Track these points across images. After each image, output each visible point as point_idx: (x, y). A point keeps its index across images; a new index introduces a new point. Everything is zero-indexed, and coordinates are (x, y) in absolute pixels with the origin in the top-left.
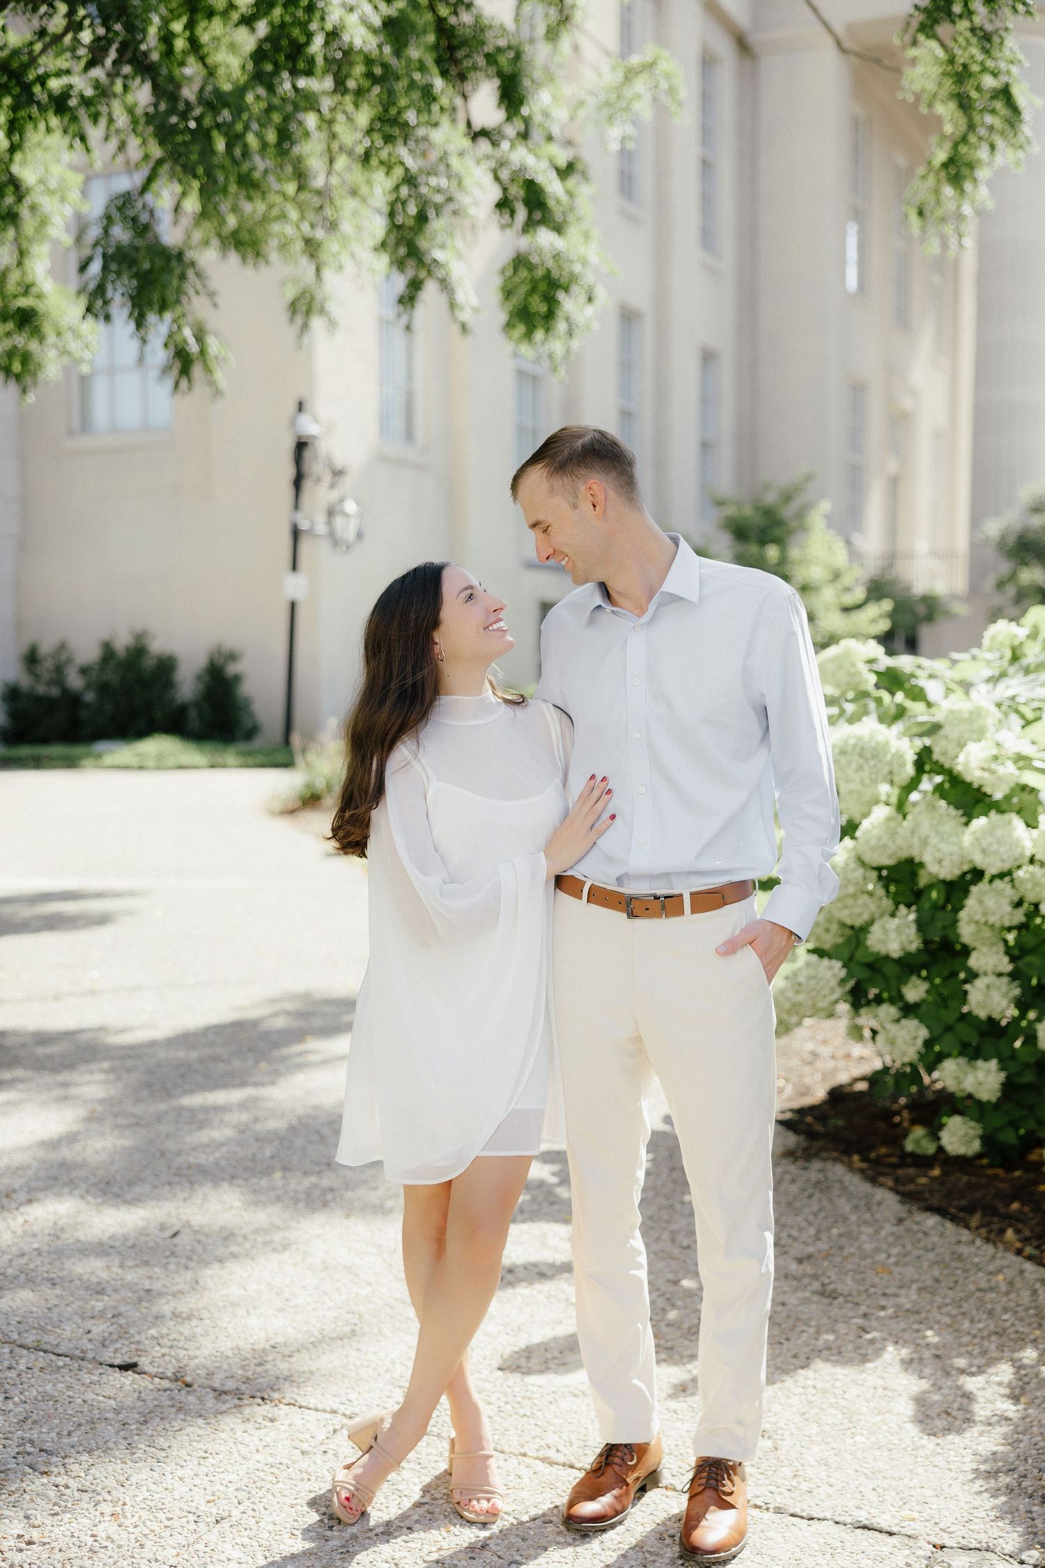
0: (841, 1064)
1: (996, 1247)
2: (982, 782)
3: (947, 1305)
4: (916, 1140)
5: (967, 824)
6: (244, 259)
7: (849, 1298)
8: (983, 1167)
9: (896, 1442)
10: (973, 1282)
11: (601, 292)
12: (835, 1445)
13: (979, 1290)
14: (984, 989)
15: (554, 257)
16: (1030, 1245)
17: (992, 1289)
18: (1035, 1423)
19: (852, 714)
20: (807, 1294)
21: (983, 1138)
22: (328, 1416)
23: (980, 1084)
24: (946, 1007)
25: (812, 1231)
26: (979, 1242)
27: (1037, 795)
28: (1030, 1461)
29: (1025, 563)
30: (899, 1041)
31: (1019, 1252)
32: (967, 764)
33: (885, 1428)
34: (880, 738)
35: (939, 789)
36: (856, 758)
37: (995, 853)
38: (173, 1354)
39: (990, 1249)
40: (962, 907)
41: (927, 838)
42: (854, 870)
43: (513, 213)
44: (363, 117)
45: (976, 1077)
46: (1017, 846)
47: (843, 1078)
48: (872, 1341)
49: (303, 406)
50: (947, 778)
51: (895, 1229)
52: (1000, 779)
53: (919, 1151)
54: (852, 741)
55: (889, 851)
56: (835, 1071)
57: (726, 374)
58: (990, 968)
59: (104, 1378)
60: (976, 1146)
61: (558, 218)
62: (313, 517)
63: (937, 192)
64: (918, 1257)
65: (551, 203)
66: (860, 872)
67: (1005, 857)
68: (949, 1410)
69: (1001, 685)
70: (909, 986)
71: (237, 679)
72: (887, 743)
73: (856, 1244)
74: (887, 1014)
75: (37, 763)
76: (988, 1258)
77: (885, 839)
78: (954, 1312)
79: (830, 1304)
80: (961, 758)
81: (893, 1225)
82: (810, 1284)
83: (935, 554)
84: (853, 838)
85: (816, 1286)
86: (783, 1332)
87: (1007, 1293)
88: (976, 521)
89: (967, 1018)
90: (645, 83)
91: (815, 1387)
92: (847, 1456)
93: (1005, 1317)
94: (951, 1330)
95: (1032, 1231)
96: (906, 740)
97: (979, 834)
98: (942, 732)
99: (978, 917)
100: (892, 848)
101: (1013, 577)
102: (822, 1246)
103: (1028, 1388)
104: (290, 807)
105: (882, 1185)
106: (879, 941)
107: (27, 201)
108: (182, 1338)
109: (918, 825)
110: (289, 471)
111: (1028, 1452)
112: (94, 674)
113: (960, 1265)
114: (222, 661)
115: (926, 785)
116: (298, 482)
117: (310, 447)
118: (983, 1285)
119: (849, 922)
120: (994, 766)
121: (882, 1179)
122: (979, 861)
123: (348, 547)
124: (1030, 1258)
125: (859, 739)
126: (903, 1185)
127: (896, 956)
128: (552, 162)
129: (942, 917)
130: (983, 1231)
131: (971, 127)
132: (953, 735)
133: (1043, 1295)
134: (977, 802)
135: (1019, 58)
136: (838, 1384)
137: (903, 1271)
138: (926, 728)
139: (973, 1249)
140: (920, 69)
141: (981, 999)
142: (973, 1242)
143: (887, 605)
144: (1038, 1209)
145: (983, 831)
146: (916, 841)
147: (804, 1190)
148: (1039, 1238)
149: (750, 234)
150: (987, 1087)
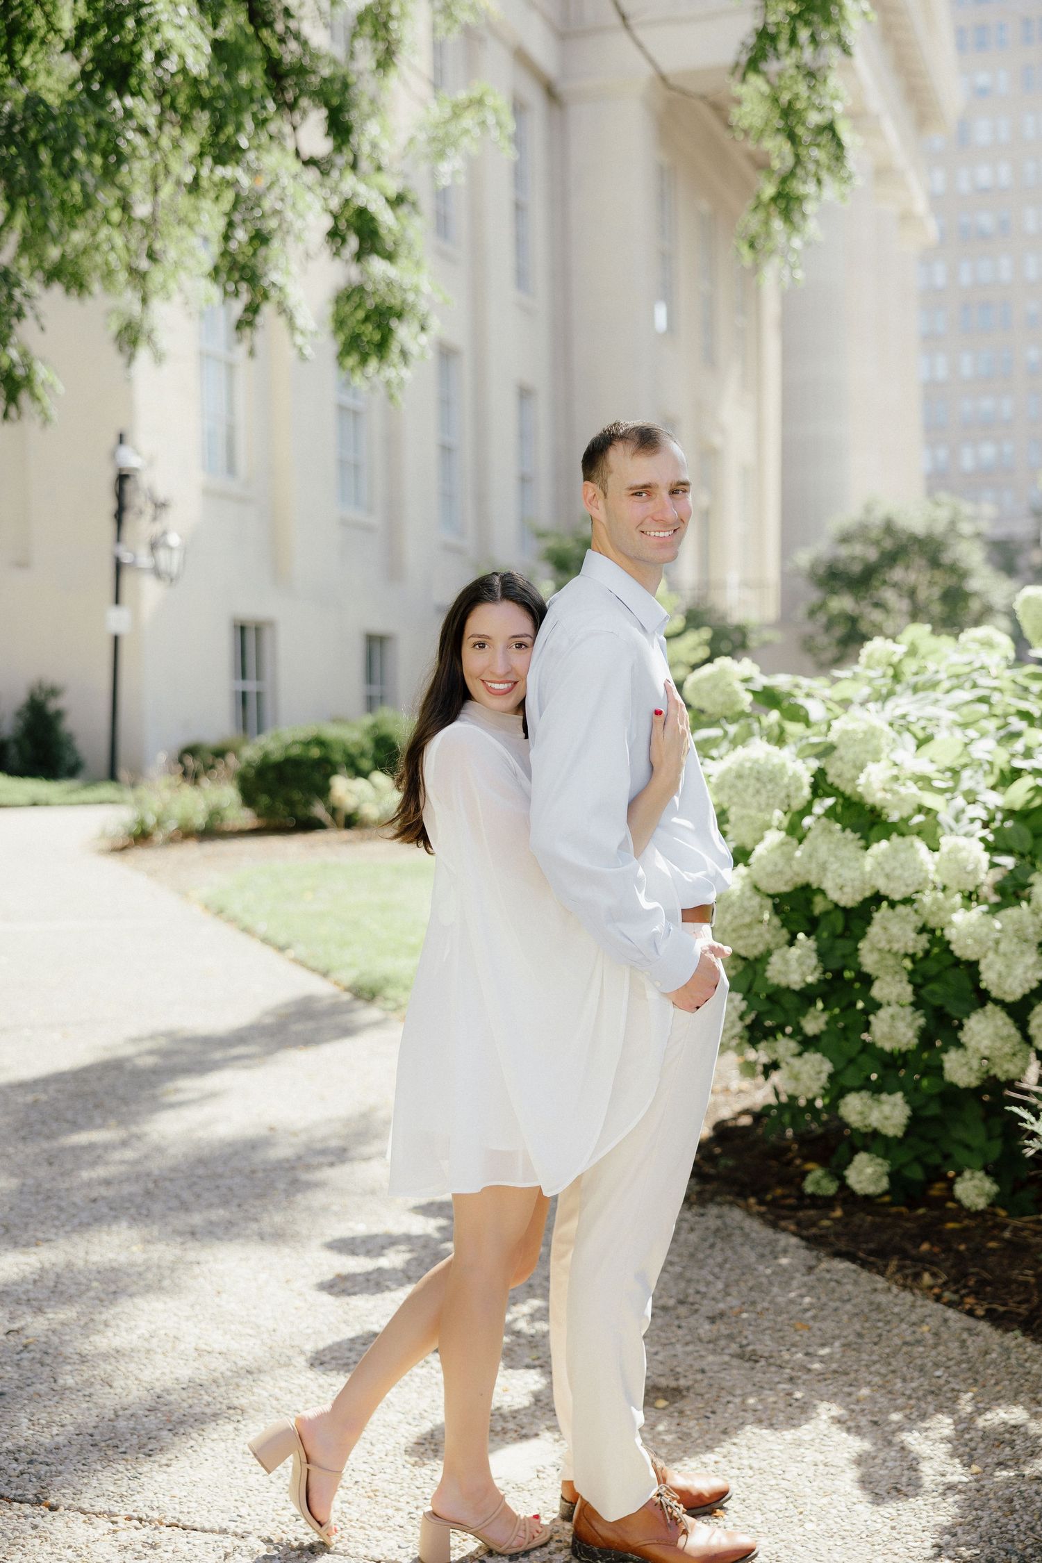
0: (721, 1098)
1: (914, 1294)
2: (884, 804)
3: (875, 1363)
4: (817, 1181)
5: (867, 848)
6: (67, 290)
7: (771, 1361)
8: (884, 1204)
9: (848, 1528)
10: (897, 1335)
11: (435, 323)
12: (782, 1536)
13: (906, 1343)
14: (889, 1020)
15: (388, 285)
16: (948, 1290)
17: (918, 1342)
18: (991, 1496)
19: (735, 737)
20: (727, 1358)
21: (891, 1176)
22: (217, 1537)
23: (886, 1118)
24: (847, 1039)
25: (720, 1285)
26: (895, 1289)
27: (935, 817)
28: (994, 1542)
29: (833, 592)
30: (804, 1076)
31: (938, 1299)
32: (866, 785)
33: (834, 1511)
34: (776, 761)
35: (830, 813)
36: (753, 781)
37: (900, 877)
38: (32, 1471)
39: (907, 1297)
40: (863, 935)
41: (825, 863)
42: (750, 898)
43: (344, 241)
44: (191, 146)
45: (881, 1112)
46: (921, 870)
47: (726, 1113)
49: (124, 438)
50: (841, 801)
51: (806, 1279)
52: (902, 800)
53: (820, 1192)
54: (748, 765)
55: (787, 877)
56: (715, 1106)
57: (542, 410)
58: (893, 998)
60: (885, 1184)
61: (389, 245)
62: (136, 552)
63: (767, 224)
64: (836, 1310)
65: (383, 232)
66: (756, 901)
67: (909, 882)
68: (899, 1486)
69: (890, 704)
70: (809, 1017)
71: (59, 715)
72: (784, 765)
73: (768, 1298)
74: (787, 1049)
76: (907, 1307)
77: (781, 864)
78: (883, 1371)
79: (753, 1369)
80: (862, 779)
81: (803, 1275)
82: (728, 1346)
83: (745, 584)
84: (747, 865)
85: (734, 1348)
86: (707, 1403)
87: (935, 1346)
88: (786, 550)
89: (867, 1048)
90: (472, 119)
91: (751, 1468)
92: (798, 1547)
93: (938, 1373)
94: (883, 1391)
95: (948, 1275)
96: (800, 761)
97: (880, 859)
98: (836, 754)
99: (883, 945)
100: (789, 874)
101: (822, 606)
102: (733, 1301)
103: (976, 1454)
104: (120, 844)
105: (784, 1230)
106: (780, 972)
108: (42, 1450)
109: (815, 850)
110: (110, 505)
111: (990, 1531)
113: (881, 1316)
114: (42, 697)
115: (818, 808)
116: (120, 514)
117: (132, 479)
118: (909, 1338)
119: (743, 953)
120: (896, 787)
121: (783, 1223)
122: (883, 886)
123: (172, 580)
124: (950, 1304)
125: (756, 761)
126: (807, 1228)
127: (797, 987)
128: (382, 193)
129: (843, 946)
130: (898, 1276)
131: (798, 160)
132: (849, 756)
133: (974, 1345)
134: (873, 824)
135: (843, 93)
136: (775, 1462)
137: (823, 1326)
138: (820, 749)
139: (891, 1297)
140: (747, 107)
141: (886, 1029)
142: (889, 1290)
143: (706, 634)
144: (948, 1249)
145: (884, 854)
146: (814, 865)
147: (704, 1240)
148: (956, 1281)
149: (562, 275)
150: (894, 1121)
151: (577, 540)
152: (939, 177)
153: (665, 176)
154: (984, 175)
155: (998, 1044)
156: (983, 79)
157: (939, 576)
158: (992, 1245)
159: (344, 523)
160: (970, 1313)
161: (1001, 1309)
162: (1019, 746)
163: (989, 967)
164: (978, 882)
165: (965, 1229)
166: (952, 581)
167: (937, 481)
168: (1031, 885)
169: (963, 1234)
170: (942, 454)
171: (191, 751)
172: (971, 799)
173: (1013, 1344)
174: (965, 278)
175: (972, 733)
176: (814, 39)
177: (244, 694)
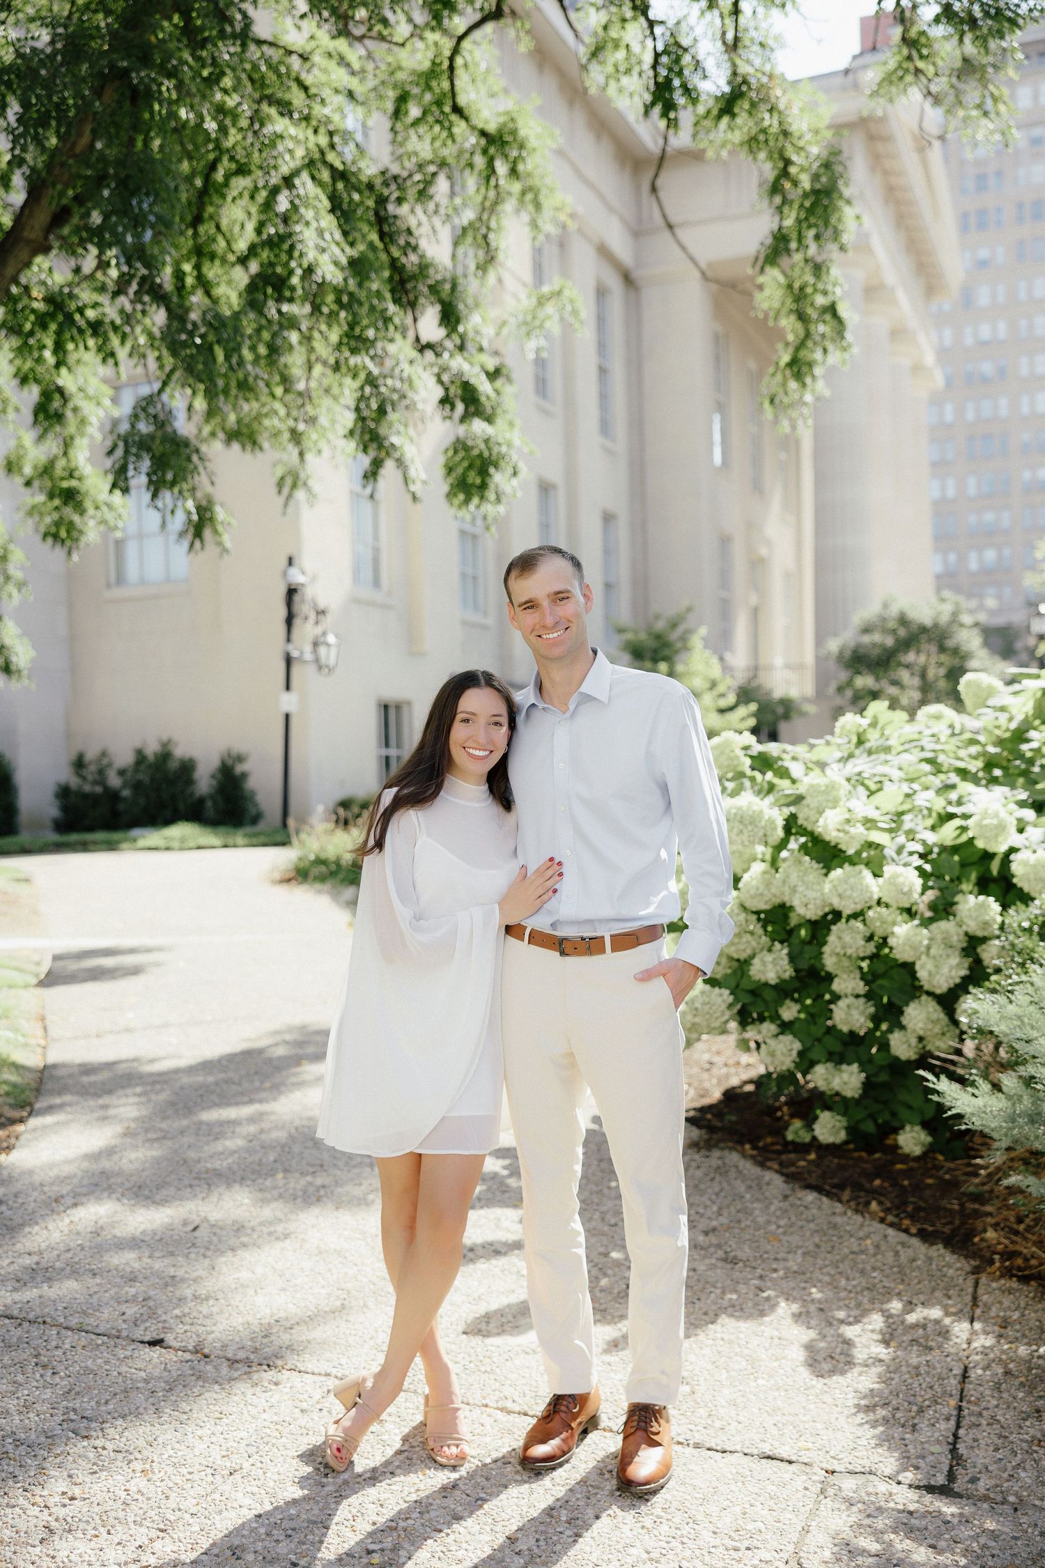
0: (733, 1070)
1: (863, 1217)
2: (838, 841)
3: (827, 1266)
4: (795, 1131)
5: (826, 875)
6: (244, 447)
7: (748, 1263)
8: (850, 1151)
9: (791, 1383)
10: (847, 1247)
11: (523, 468)
12: (741, 1388)
13: (853, 1253)
14: (846, 1008)
15: (486, 441)
16: (891, 1214)
17: (862, 1252)
18: (904, 1363)
19: (733, 790)
20: (713, 1261)
21: (848, 1128)
22: (323, 1378)
23: (845, 1083)
24: (815, 1023)
25: (715, 1208)
26: (849, 1213)
27: (882, 851)
28: (901, 1396)
29: (859, 672)
30: (778, 1053)
31: (882, 1220)
32: (826, 826)
33: (782, 1372)
34: (755, 808)
35: (803, 848)
37: (849, 897)
38: (194, 1330)
39: (859, 1218)
40: (825, 943)
41: (795, 886)
42: (738, 915)
43: (452, 407)
44: (334, 337)
45: (841, 1078)
46: (867, 891)
47: (734, 1082)
48: (768, 1299)
49: (293, 561)
50: (810, 838)
51: (782, 1204)
52: (852, 838)
53: (798, 1140)
54: (734, 811)
55: (766, 899)
56: (727, 1076)
57: (622, 531)
58: (849, 991)
59: (136, 1353)
60: (842, 1136)
61: (489, 411)
62: (302, 647)
63: (784, 384)
64: (802, 1227)
65: (483, 399)
66: (742, 916)
67: (857, 900)
68: (833, 1355)
69: (850, 764)
70: (784, 1007)
71: (244, 776)
72: (761, 812)
73: (751, 1218)
74: (769, 1031)
75: (84, 847)
76: (858, 1226)
77: (762, 889)
78: (833, 1272)
79: (733, 1269)
80: (821, 822)
81: (780, 1201)
82: (715, 1252)
83: (788, 666)
85: (720, 1253)
86: (696, 1294)
87: (875, 1255)
88: (819, 641)
89: (831, 1030)
90: (554, 307)
91: (722, 1339)
92: (752, 1397)
93: (874, 1274)
94: (831, 1287)
95: (892, 1203)
96: (777, 809)
97: (836, 883)
98: (804, 802)
99: (838, 950)
100: (768, 896)
101: (850, 683)
102: (724, 1220)
103: (896, 1334)
105: (769, 1168)
106: (759, 971)
107: (71, 405)
108: (201, 1316)
109: (788, 877)
110: (282, 612)
111: (899, 1388)
112: (129, 774)
113: (835, 1232)
114: (231, 762)
115: (793, 845)
116: (289, 621)
117: (298, 592)
118: (856, 1249)
119: (736, 956)
120: (847, 828)
121: (769, 1164)
122: (837, 903)
123: (329, 671)
124: (891, 1225)
125: (739, 809)
126: (787, 1167)
127: (773, 982)
128: (483, 368)
129: (809, 951)
130: (853, 1204)
131: (808, 335)
132: (814, 804)
133: (905, 1255)
134: (835, 856)
135: (841, 280)
136: (741, 1336)
137: (790, 1239)
138: (790, 799)
139: (845, 1219)
140: (767, 292)
141: (843, 1016)
142: (845, 1213)
143: (753, 707)
144: (895, 1184)
145: (839, 880)
146: (786, 889)
147: (707, 1175)
148: (897, 1208)
149: (638, 424)
150: (850, 1086)
151: (650, 634)
152: (948, 333)
153: (719, 343)
154: (985, 332)
155: (930, 1026)
156: (983, 253)
157: (943, 658)
158: (929, 1181)
159: (465, 623)
160: (906, 1231)
161: (930, 1229)
162: (953, 796)
163: (923, 967)
164: (913, 901)
165: (911, 1170)
166: (956, 662)
167: (946, 580)
168: (956, 903)
169: (908, 1173)
170: (952, 558)
171: (345, 804)
172: (911, 837)
173: (935, 1254)
174: (970, 416)
175: (916, 786)
176: (817, 237)
177: (387, 758)
